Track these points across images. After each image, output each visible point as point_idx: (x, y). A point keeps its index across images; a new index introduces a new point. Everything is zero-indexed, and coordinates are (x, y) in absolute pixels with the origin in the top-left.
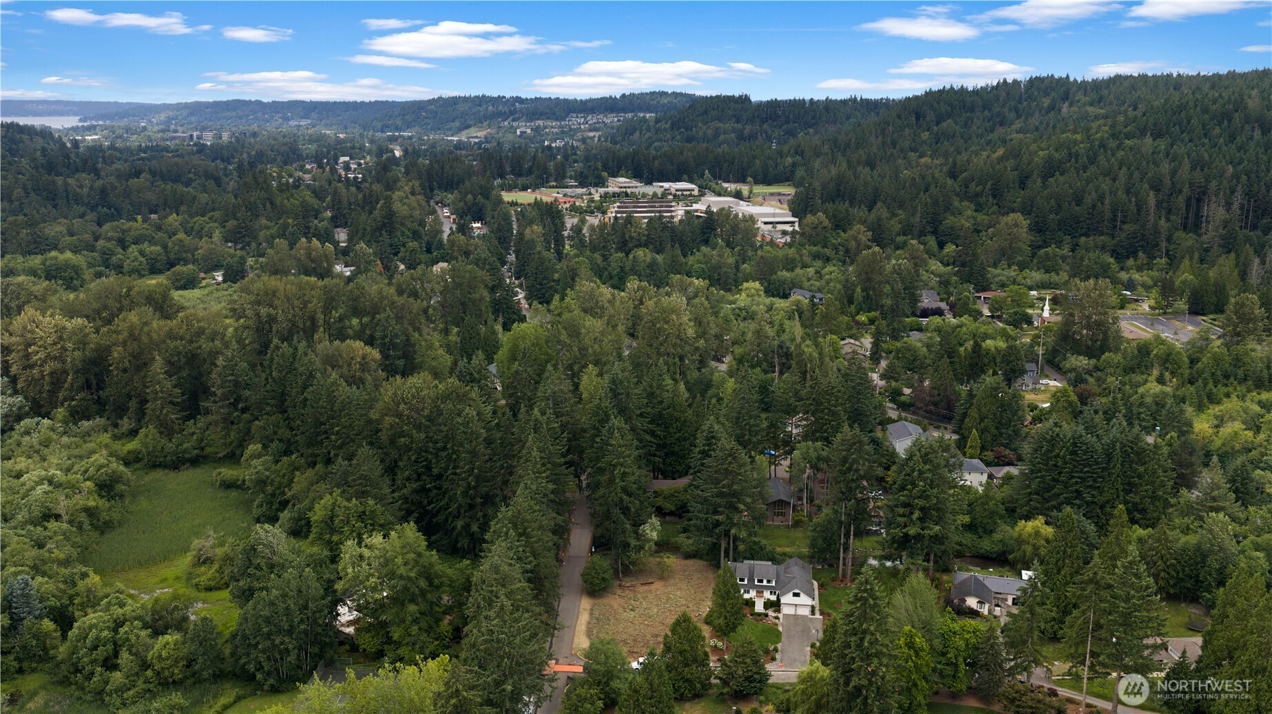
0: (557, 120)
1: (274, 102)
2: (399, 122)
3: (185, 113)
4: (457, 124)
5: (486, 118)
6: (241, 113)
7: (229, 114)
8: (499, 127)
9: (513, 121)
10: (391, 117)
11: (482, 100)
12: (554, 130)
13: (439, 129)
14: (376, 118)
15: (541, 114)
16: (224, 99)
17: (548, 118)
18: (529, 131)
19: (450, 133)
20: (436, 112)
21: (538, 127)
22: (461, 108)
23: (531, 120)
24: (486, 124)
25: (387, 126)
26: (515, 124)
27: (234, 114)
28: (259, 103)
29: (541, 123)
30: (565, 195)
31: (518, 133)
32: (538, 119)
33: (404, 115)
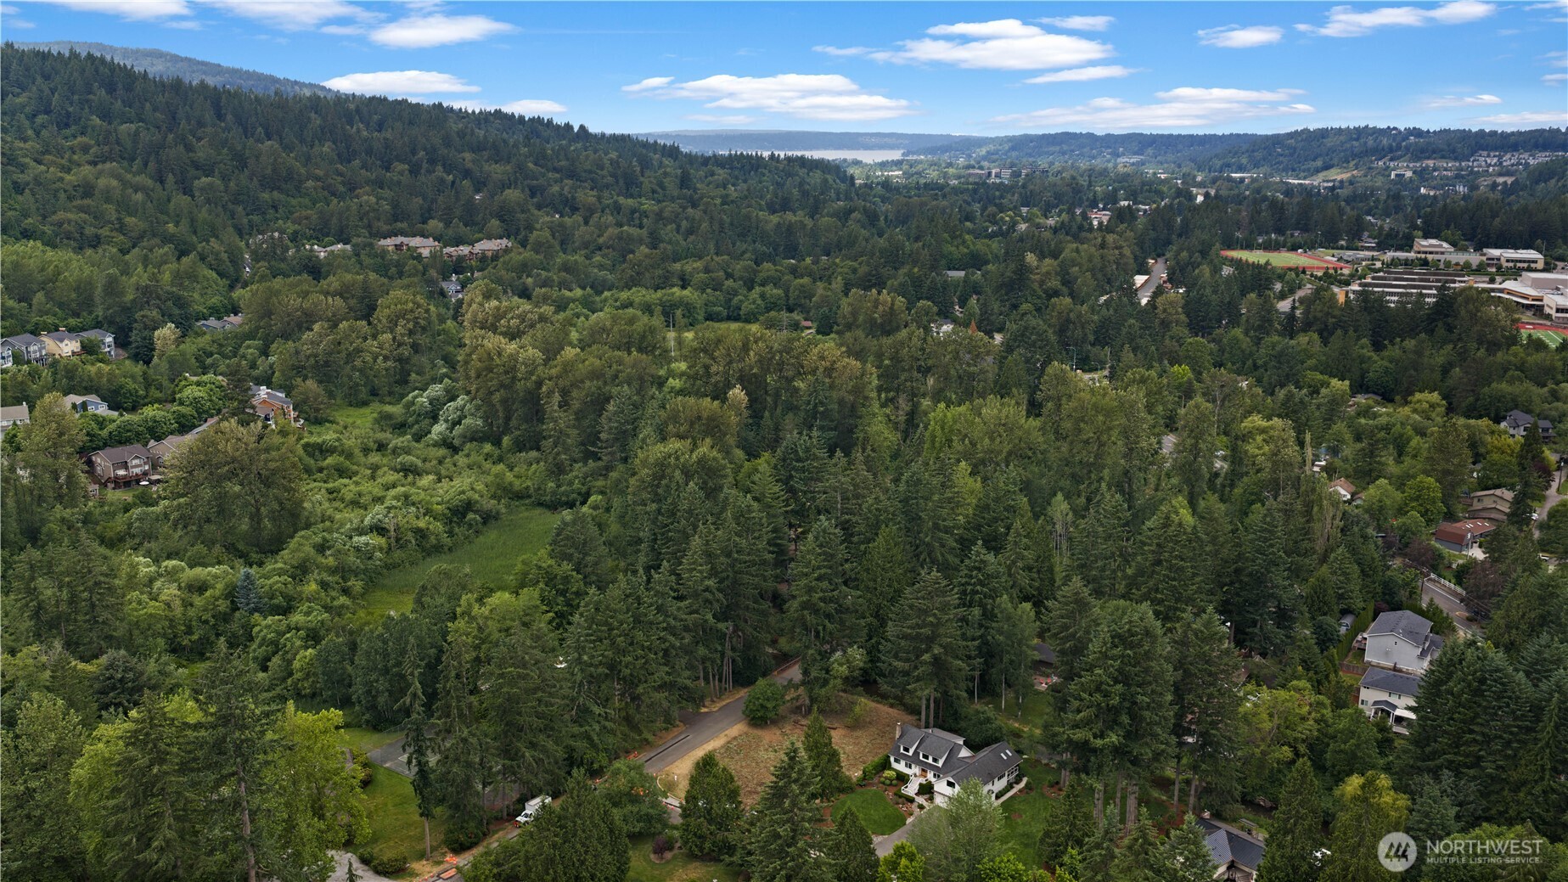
0: (1456, 159)
1: (1108, 135)
2: (1244, 161)
3: (1007, 147)
4: (1319, 163)
5: (1354, 156)
6: (1065, 147)
7: (1052, 149)
8: (1370, 168)
9: (1391, 160)
10: (1236, 153)
11: (1361, 133)
12: (1449, 174)
13: (1294, 170)
14: (1216, 156)
15: (1434, 152)
16: (1053, 132)
17: (1443, 157)
18: (1409, 174)
19: (1302, 174)
20: (1295, 149)
21: (1424, 169)
22: (1329, 142)
23: (1418, 159)
24: (1352, 164)
25: (1228, 165)
26: (1392, 164)
27: (1058, 148)
28: (1090, 136)
29: (1431, 163)
30: (1340, 259)
31: (1393, 177)
32: (1428, 158)
33: (1253, 151)
